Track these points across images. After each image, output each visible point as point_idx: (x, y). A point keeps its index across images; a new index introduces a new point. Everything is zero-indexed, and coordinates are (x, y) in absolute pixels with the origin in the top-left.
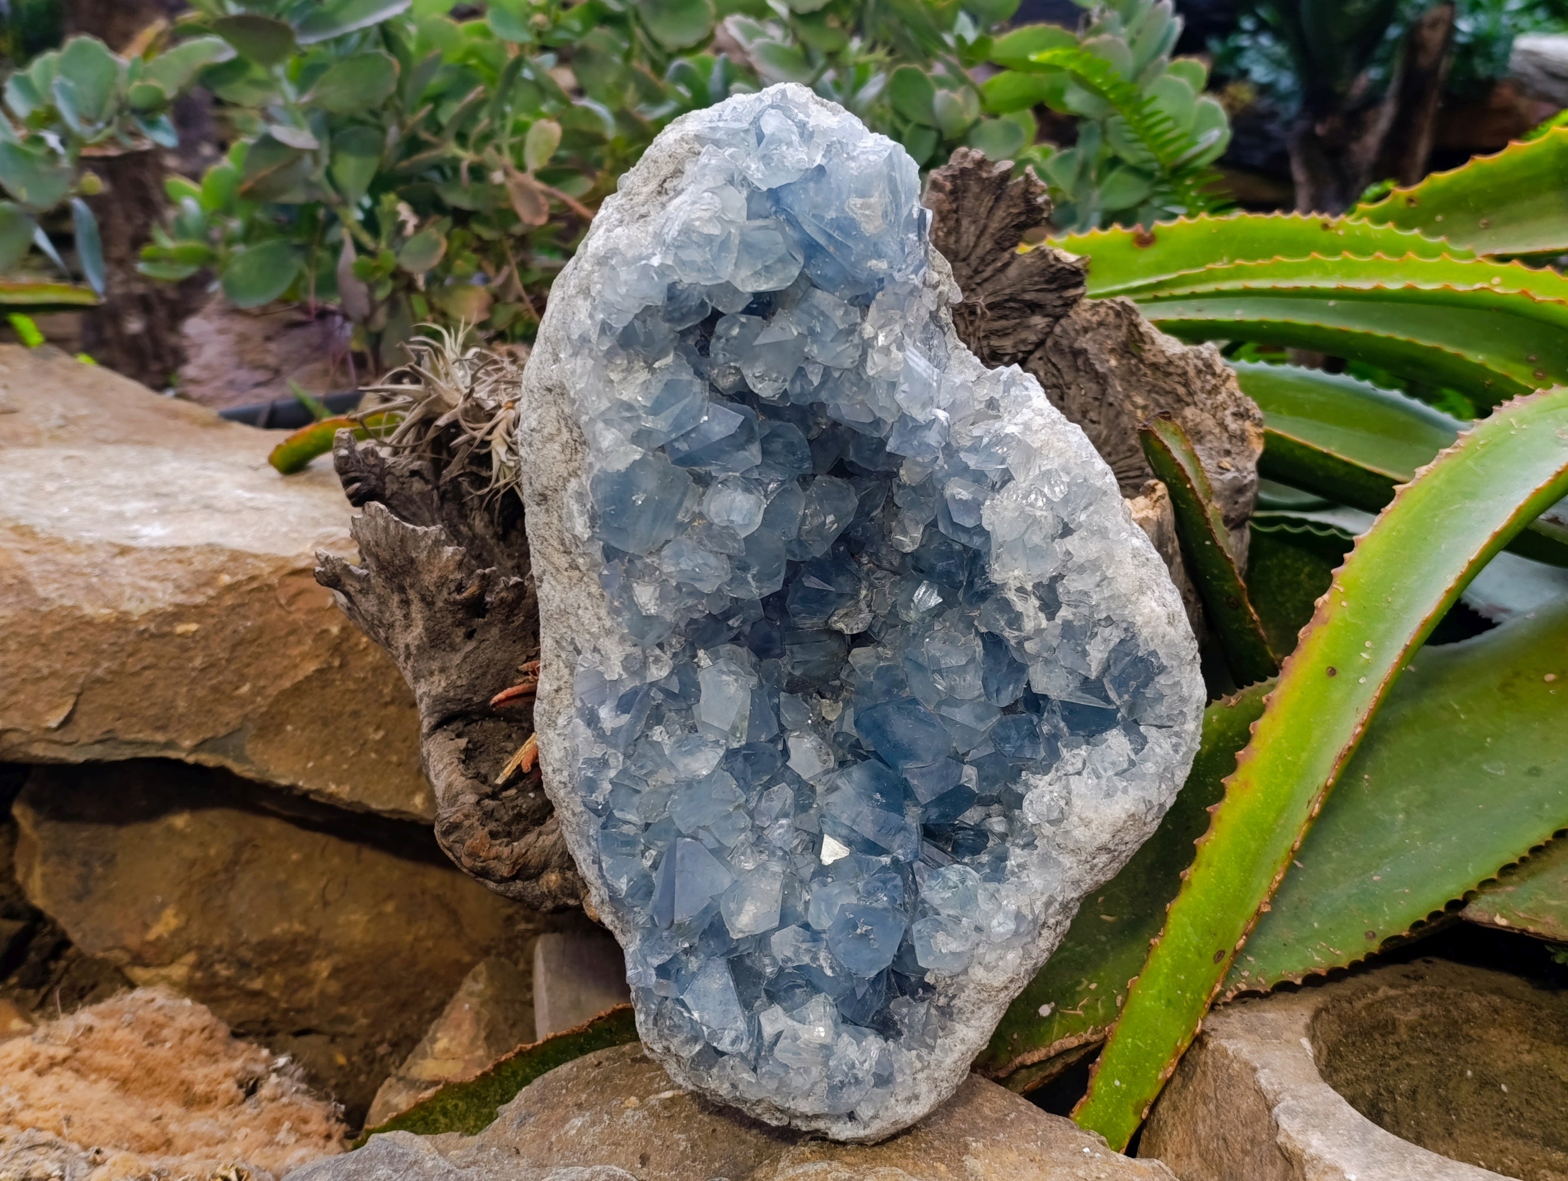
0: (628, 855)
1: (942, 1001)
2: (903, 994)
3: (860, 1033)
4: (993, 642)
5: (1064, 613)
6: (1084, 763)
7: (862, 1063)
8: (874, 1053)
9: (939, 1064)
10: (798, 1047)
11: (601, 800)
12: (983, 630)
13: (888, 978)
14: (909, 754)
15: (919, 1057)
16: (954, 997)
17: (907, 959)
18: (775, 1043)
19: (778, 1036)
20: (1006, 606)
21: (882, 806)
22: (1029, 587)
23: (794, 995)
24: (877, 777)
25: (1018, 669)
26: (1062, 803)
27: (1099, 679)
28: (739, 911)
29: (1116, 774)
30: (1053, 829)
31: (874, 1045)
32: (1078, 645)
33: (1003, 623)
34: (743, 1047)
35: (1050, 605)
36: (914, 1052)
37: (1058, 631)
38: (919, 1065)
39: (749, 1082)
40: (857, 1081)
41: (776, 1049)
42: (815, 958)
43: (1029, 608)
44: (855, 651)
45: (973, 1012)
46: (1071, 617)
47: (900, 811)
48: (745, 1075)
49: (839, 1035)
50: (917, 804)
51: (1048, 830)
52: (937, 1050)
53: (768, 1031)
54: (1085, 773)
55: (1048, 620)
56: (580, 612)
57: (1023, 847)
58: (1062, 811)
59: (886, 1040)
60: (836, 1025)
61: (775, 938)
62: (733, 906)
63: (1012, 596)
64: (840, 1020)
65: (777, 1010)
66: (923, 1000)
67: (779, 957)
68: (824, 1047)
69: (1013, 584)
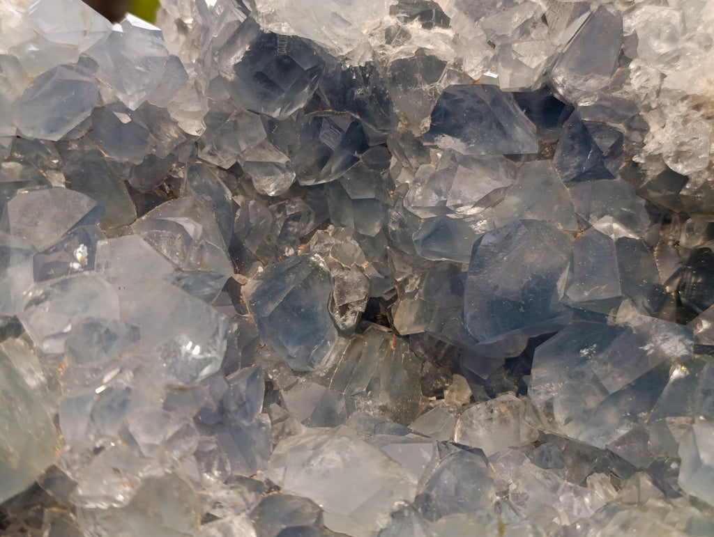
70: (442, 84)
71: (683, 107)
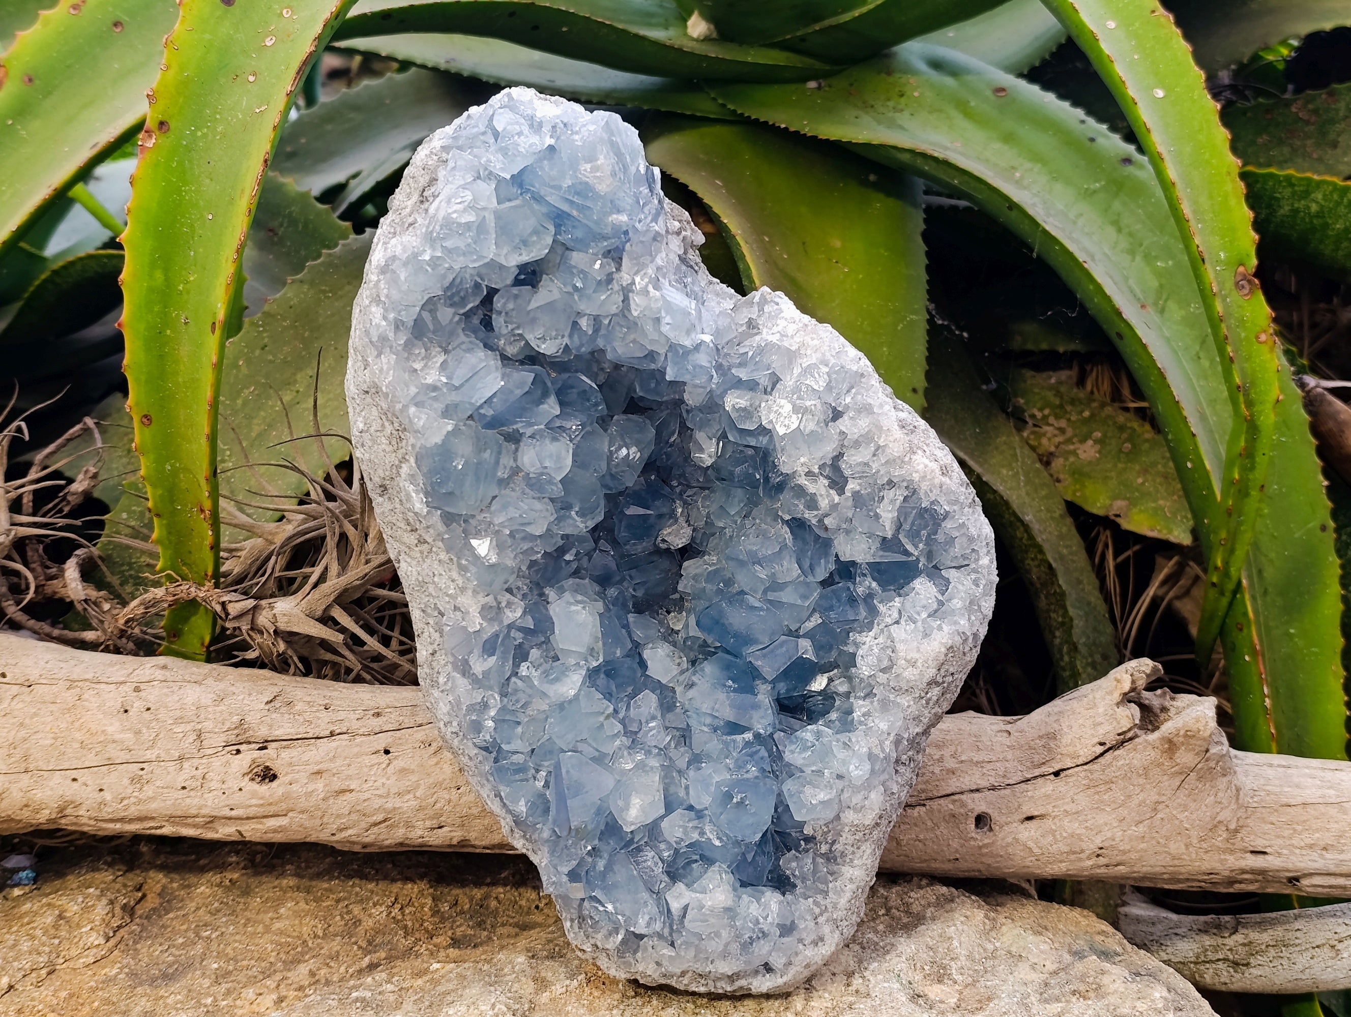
0: (522, 780)
1: (824, 848)
2: (789, 850)
3: (759, 891)
4: (798, 525)
5: (852, 486)
6: (900, 612)
7: (766, 918)
8: (774, 907)
9: (835, 907)
10: (704, 914)
11: (488, 737)
12: (787, 517)
13: (773, 839)
14: (748, 640)
15: (816, 903)
16: (834, 842)
17: (785, 818)
18: (684, 916)
19: (686, 908)
20: (800, 491)
21: (735, 690)
22: (816, 470)
23: (692, 869)
24: (727, 667)
25: (825, 544)
26: (889, 652)
27: (895, 537)
28: (627, 807)
29: (929, 616)
30: (887, 676)
31: (772, 899)
32: (871, 510)
33: (801, 507)
34: (658, 926)
35: (838, 482)
36: (811, 900)
37: (850, 503)
38: (817, 911)
39: (670, 956)
40: (765, 935)
41: (686, 921)
42: (702, 833)
43: (819, 487)
44: (686, 564)
45: (853, 853)
46: (858, 488)
47: (752, 691)
48: (665, 951)
49: (740, 897)
50: (765, 680)
51: (882, 678)
52: (831, 894)
53: (676, 906)
54: (902, 622)
55: (840, 495)
56: (436, 579)
57: (864, 698)
58: (890, 659)
59: (784, 894)
60: (735, 890)
61: (664, 824)
62: (621, 803)
63: (803, 481)
64: (738, 885)
65: (680, 886)
66: (807, 851)
67: (672, 841)
68: (727, 910)
69: (802, 470)
70: (807, 515)
71: (889, 643)
